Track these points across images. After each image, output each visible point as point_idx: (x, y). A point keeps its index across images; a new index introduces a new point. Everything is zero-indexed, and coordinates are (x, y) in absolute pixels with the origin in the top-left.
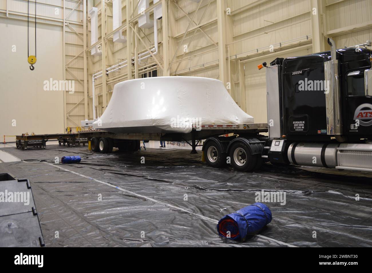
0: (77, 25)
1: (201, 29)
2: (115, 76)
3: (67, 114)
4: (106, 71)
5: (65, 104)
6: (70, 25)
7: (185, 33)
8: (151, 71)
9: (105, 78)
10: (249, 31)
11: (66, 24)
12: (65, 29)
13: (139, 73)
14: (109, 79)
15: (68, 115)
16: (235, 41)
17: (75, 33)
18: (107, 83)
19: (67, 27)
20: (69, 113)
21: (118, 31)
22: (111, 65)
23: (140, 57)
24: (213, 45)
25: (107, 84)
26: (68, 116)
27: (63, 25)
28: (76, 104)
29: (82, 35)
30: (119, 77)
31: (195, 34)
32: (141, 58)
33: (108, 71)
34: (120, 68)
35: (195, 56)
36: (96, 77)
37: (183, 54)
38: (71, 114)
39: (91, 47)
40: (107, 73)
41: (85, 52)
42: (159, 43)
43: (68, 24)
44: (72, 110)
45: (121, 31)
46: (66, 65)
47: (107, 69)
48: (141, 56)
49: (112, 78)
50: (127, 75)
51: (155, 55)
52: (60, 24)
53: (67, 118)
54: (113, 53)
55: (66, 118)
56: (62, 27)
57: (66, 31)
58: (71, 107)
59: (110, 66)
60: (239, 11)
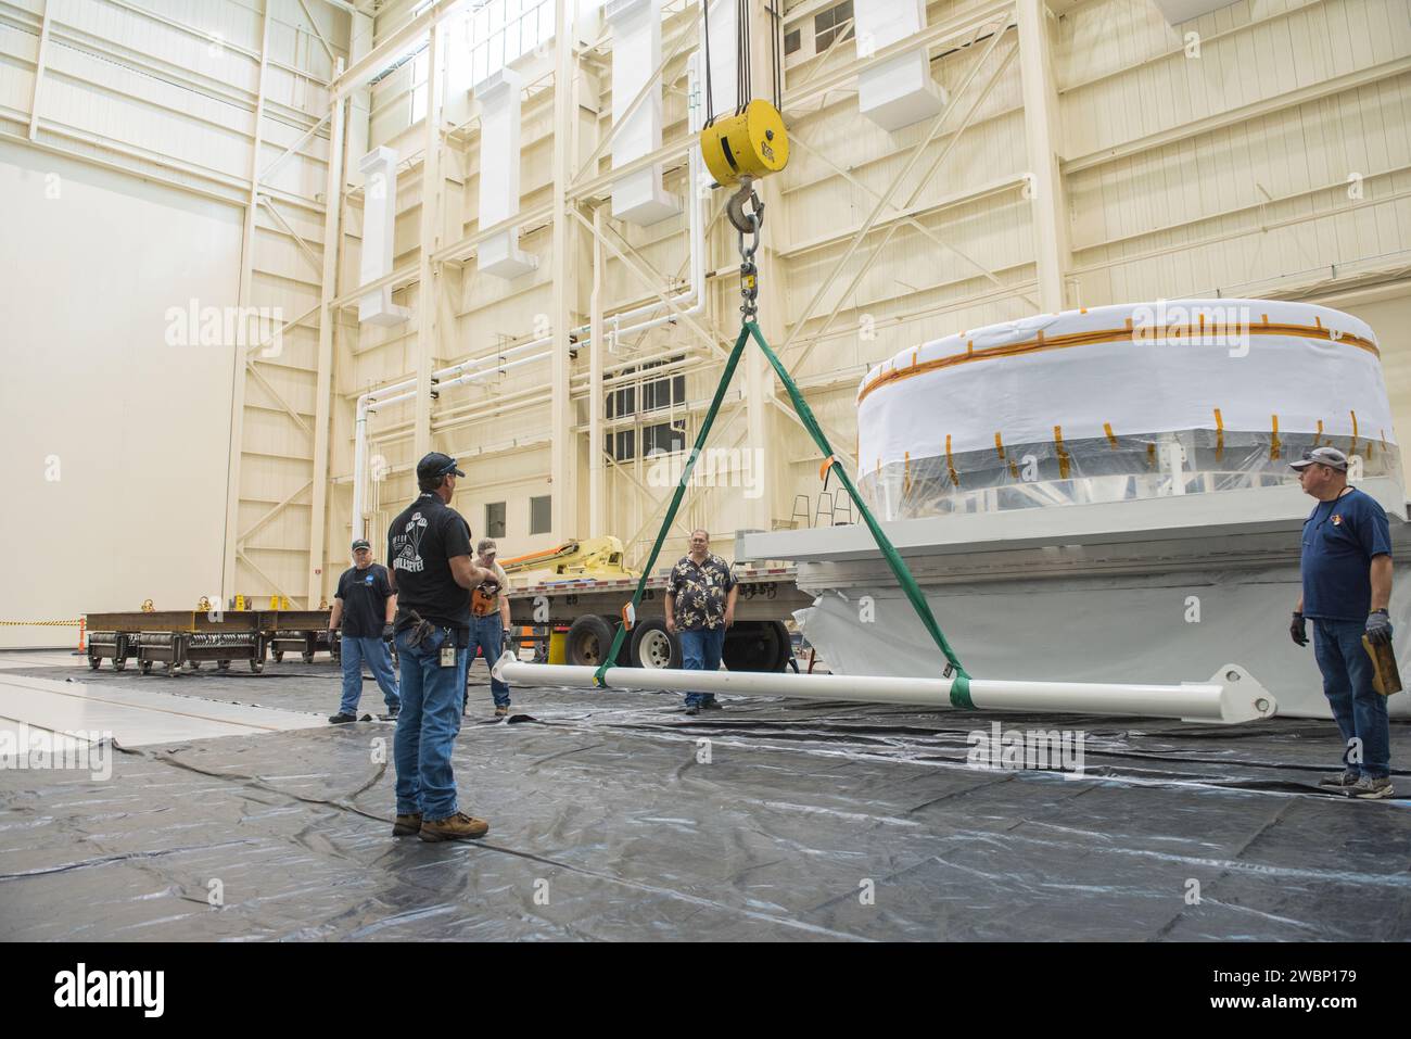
0: (302, 208)
1: (916, 224)
2: (467, 403)
3: (238, 542)
4: (433, 380)
5: (234, 504)
6: (275, 206)
7: (863, 230)
8: (671, 377)
9: (423, 407)
10: (1151, 231)
11: (260, 200)
12: (255, 216)
13: (606, 387)
14: (440, 410)
15: (242, 544)
16: (1079, 268)
17: (292, 238)
18: (435, 426)
19: (261, 210)
20: (247, 539)
21: (506, 230)
22: (449, 358)
23: (616, 326)
24: (982, 278)
25: (433, 430)
26: (242, 551)
27: (250, 201)
28: (279, 506)
29: (316, 248)
30: (498, 404)
31: (889, 240)
32: (620, 328)
33: (437, 381)
34: (502, 367)
35: (900, 318)
36: (373, 406)
37: (830, 313)
38: (254, 544)
39: (361, 292)
40: (436, 387)
41: (329, 310)
42: (707, 276)
43: (269, 200)
44: (261, 527)
45: (516, 232)
46: (248, 354)
47: (437, 375)
48: (620, 322)
49: (449, 408)
50: (549, 390)
51: (693, 317)
52: (238, 198)
53: (237, 558)
54: (459, 318)
55: (231, 557)
56: (244, 209)
57: (256, 227)
58: (256, 515)
59: (447, 363)
60: (1107, 157)
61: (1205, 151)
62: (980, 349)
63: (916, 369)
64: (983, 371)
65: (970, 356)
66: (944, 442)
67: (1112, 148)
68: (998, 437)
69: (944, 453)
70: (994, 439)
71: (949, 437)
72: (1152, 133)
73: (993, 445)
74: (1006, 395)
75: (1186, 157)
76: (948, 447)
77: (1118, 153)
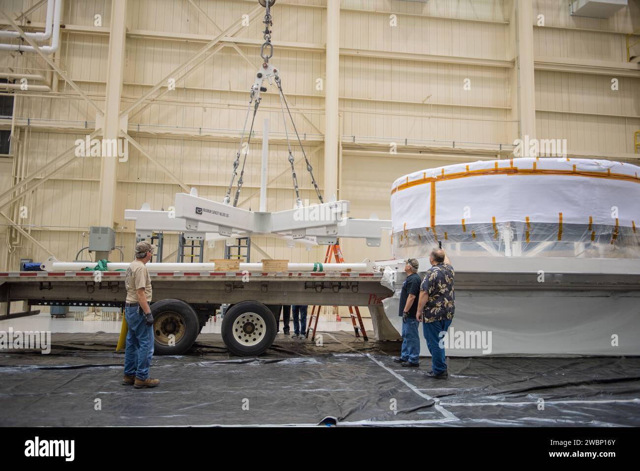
1: (238, 49)
60: (355, 53)
61: (396, 68)
62: (580, 170)
63: (535, 172)
64: (582, 182)
65: (574, 173)
66: (558, 216)
67: (358, 50)
68: (591, 218)
69: (558, 222)
70: (589, 220)
71: (561, 214)
72: (372, 49)
73: (588, 222)
74: (594, 198)
75: (386, 67)
76: (561, 219)
77: (360, 54)
